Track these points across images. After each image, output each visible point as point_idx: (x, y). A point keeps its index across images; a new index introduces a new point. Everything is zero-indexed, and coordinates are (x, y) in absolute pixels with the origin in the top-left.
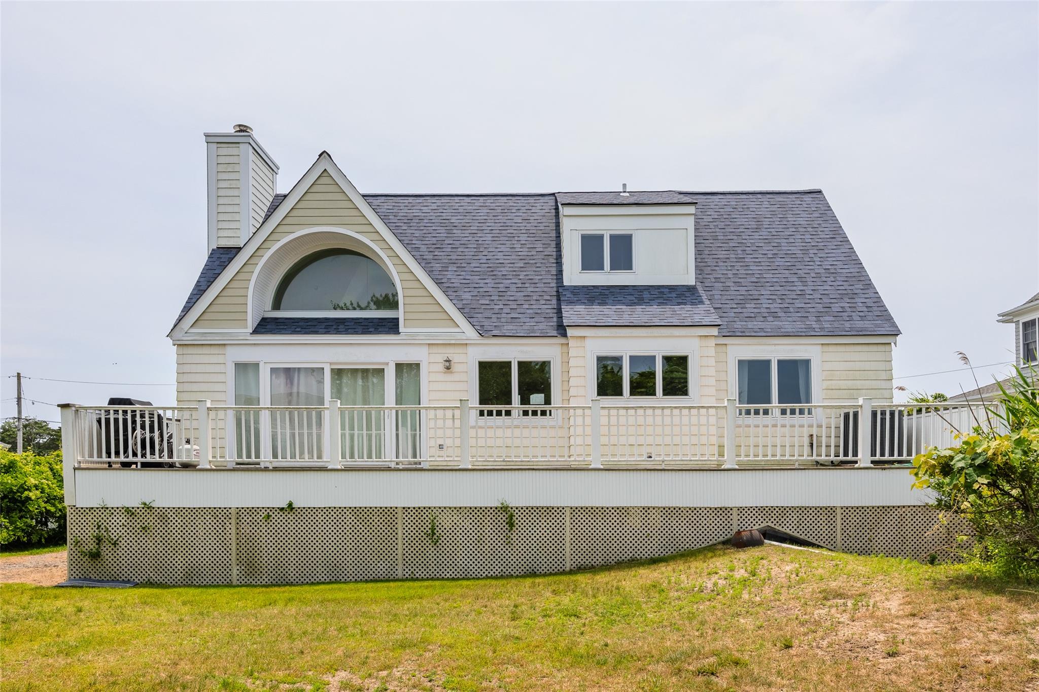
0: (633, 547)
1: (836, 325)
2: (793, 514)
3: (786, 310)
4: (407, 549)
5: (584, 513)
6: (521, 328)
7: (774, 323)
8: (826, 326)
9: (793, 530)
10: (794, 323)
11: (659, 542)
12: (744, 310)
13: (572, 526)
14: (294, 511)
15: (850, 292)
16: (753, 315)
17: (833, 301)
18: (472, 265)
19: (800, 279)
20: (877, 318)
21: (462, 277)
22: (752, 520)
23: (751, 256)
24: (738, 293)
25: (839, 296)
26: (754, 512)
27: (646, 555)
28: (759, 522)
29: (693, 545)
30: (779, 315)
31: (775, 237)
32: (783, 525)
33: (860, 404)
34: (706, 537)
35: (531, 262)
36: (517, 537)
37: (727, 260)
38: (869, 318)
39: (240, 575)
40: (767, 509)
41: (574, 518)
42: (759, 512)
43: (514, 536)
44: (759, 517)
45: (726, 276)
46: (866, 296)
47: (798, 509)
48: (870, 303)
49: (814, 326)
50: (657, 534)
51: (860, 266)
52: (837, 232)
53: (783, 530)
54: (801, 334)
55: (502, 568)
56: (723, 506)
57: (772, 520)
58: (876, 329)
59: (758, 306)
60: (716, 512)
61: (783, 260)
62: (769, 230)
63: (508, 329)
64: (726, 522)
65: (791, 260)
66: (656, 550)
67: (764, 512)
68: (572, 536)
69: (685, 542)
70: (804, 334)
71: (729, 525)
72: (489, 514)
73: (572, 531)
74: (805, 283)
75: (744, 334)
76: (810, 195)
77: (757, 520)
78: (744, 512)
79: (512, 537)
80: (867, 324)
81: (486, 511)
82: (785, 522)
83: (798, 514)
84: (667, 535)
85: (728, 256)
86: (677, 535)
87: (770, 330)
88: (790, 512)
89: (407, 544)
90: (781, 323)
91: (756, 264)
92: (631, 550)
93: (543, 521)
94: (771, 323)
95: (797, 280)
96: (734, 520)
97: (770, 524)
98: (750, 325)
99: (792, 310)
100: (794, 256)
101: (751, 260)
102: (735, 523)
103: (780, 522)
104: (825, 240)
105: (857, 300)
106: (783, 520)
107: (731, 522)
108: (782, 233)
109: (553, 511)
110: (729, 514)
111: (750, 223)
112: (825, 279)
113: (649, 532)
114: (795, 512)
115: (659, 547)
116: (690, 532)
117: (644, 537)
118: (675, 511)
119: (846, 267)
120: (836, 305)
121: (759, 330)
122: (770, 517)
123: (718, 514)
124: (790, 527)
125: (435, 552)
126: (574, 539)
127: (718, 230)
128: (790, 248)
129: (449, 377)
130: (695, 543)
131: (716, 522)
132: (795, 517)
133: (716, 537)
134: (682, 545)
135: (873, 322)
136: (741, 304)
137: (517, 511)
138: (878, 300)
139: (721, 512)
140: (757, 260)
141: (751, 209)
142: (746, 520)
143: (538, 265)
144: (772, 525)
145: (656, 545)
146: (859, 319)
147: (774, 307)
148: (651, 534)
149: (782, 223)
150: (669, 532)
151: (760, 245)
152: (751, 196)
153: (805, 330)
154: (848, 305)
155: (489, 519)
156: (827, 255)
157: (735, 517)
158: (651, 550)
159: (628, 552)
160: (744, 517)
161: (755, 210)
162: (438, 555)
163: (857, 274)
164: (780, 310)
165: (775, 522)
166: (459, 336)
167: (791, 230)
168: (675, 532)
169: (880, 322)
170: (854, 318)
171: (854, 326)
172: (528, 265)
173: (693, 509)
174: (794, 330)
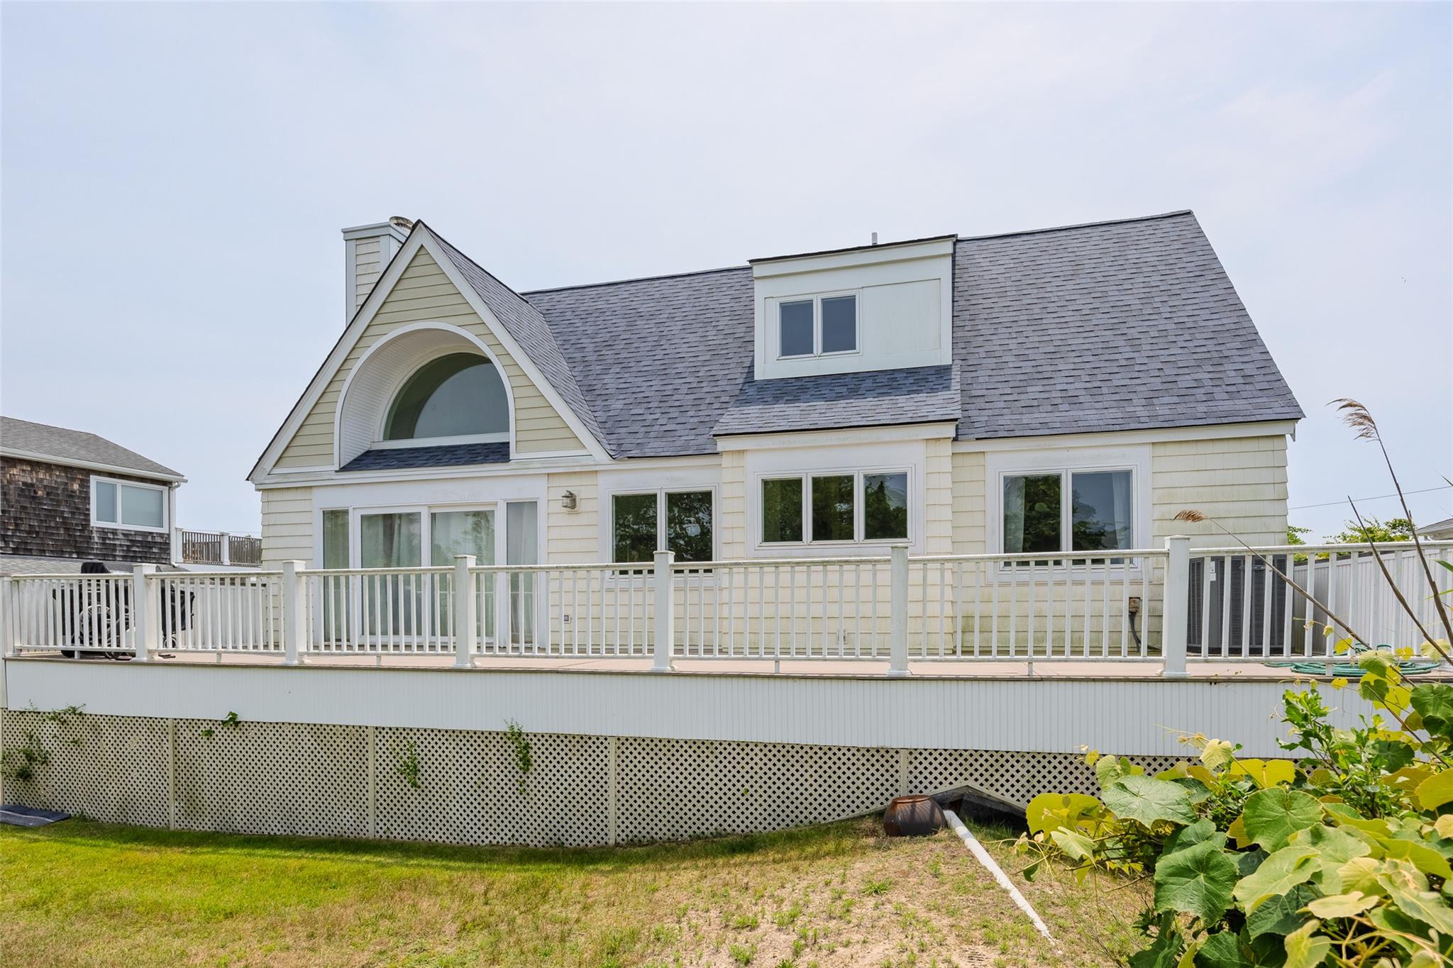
0: (720, 812)
1: (1181, 409)
2: (1018, 766)
3: (1094, 392)
4: (381, 793)
5: (639, 749)
6: (671, 444)
7: (1071, 413)
8: (1160, 412)
9: (1018, 796)
10: (1106, 411)
11: (765, 805)
12: (1022, 397)
13: (619, 770)
14: (240, 725)
15: (1215, 355)
16: (1035, 403)
17: (1181, 371)
18: (643, 364)
19: (1130, 343)
20: (1260, 394)
21: (623, 380)
22: (936, 773)
23: (1055, 315)
24: (1019, 371)
25: (1193, 363)
26: (941, 759)
27: (743, 826)
28: (951, 779)
29: (825, 814)
30: (1081, 399)
31: (1101, 284)
32: (997, 785)
33: (1165, 550)
34: (848, 802)
35: (723, 352)
36: (535, 782)
37: (1014, 324)
38: (1244, 394)
39: (180, 814)
40: (966, 755)
41: (623, 757)
42: (951, 759)
43: (531, 780)
44: (951, 769)
45: (1006, 348)
46: (1245, 359)
47: (1028, 757)
48: (1250, 369)
49: (1139, 414)
50: (761, 791)
51: (1242, 313)
52: (1207, 267)
53: (998, 795)
54: (1111, 428)
55: (514, 831)
56: (881, 745)
57: (976, 775)
58: (1256, 412)
59: (1048, 388)
60: (868, 755)
61: (1108, 315)
62: (1092, 275)
63: (653, 446)
64: (887, 776)
65: (1120, 315)
66: (760, 819)
67: (961, 760)
68: (619, 787)
69: (811, 809)
70: (1118, 428)
71: (892, 781)
72: (494, 742)
73: (619, 778)
74: (1136, 348)
75: (1012, 434)
76: (1171, 220)
77: (946, 774)
78: (921, 758)
79: (528, 782)
80: (1240, 404)
81: (490, 738)
82: (1002, 781)
83: (1028, 767)
84: (779, 793)
85: (1015, 319)
86: (797, 794)
87: (1058, 425)
88: (1012, 761)
89: (381, 784)
90: (1081, 413)
91: (1060, 326)
92: (716, 816)
93: (574, 759)
94: (1064, 414)
95: (1123, 343)
96: (901, 773)
97: (971, 783)
98: (1026, 419)
99: (1105, 390)
100: (1126, 308)
101: (1053, 321)
102: (903, 776)
103: (992, 780)
104: (1186, 280)
105: (1227, 367)
106: (997, 776)
107: (897, 776)
108: (1114, 278)
109: (590, 743)
110: (892, 762)
111: (1063, 269)
112: (1174, 339)
113: (747, 786)
114: (1023, 761)
115: (765, 814)
116: (820, 791)
117: (738, 795)
118: (793, 752)
119: (1215, 316)
120: (1187, 377)
121: (1039, 426)
122: (971, 770)
123: (873, 760)
124: (1013, 791)
125: (419, 799)
126: (623, 792)
127: (1009, 284)
128: (1122, 298)
129: (574, 520)
130: (829, 810)
131: (868, 774)
132: (1023, 771)
133: (868, 803)
134: (806, 813)
135: (1251, 401)
136: (1020, 388)
137: (535, 740)
138: (1267, 363)
139: (878, 756)
140: (1063, 320)
141: (1069, 250)
142: (926, 773)
143: (730, 356)
144: (976, 786)
145: (760, 810)
146: (1226, 396)
147: (1076, 387)
148: (752, 791)
149: (1116, 263)
150: (783, 788)
151: (1073, 298)
152: (1073, 232)
153: (1121, 421)
154: (1211, 376)
155: (494, 750)
156: (1184, 302)
157: (903, 766)
158: (752, 818)
159: (712, 820)
160: (921, 768)
161: (1076, 249)
162: (423, 803)
163: (1233, 326)
164: (1083, 392)
165: (981, 780)
166: (585, 461)
167: (1129, 271)
168: (793, 789)
169: (1264, 400)
170: (1217, 396)
171: (1214, 409)
172: (716, 357)
173: (826, 749)
174: (1101, 422)
